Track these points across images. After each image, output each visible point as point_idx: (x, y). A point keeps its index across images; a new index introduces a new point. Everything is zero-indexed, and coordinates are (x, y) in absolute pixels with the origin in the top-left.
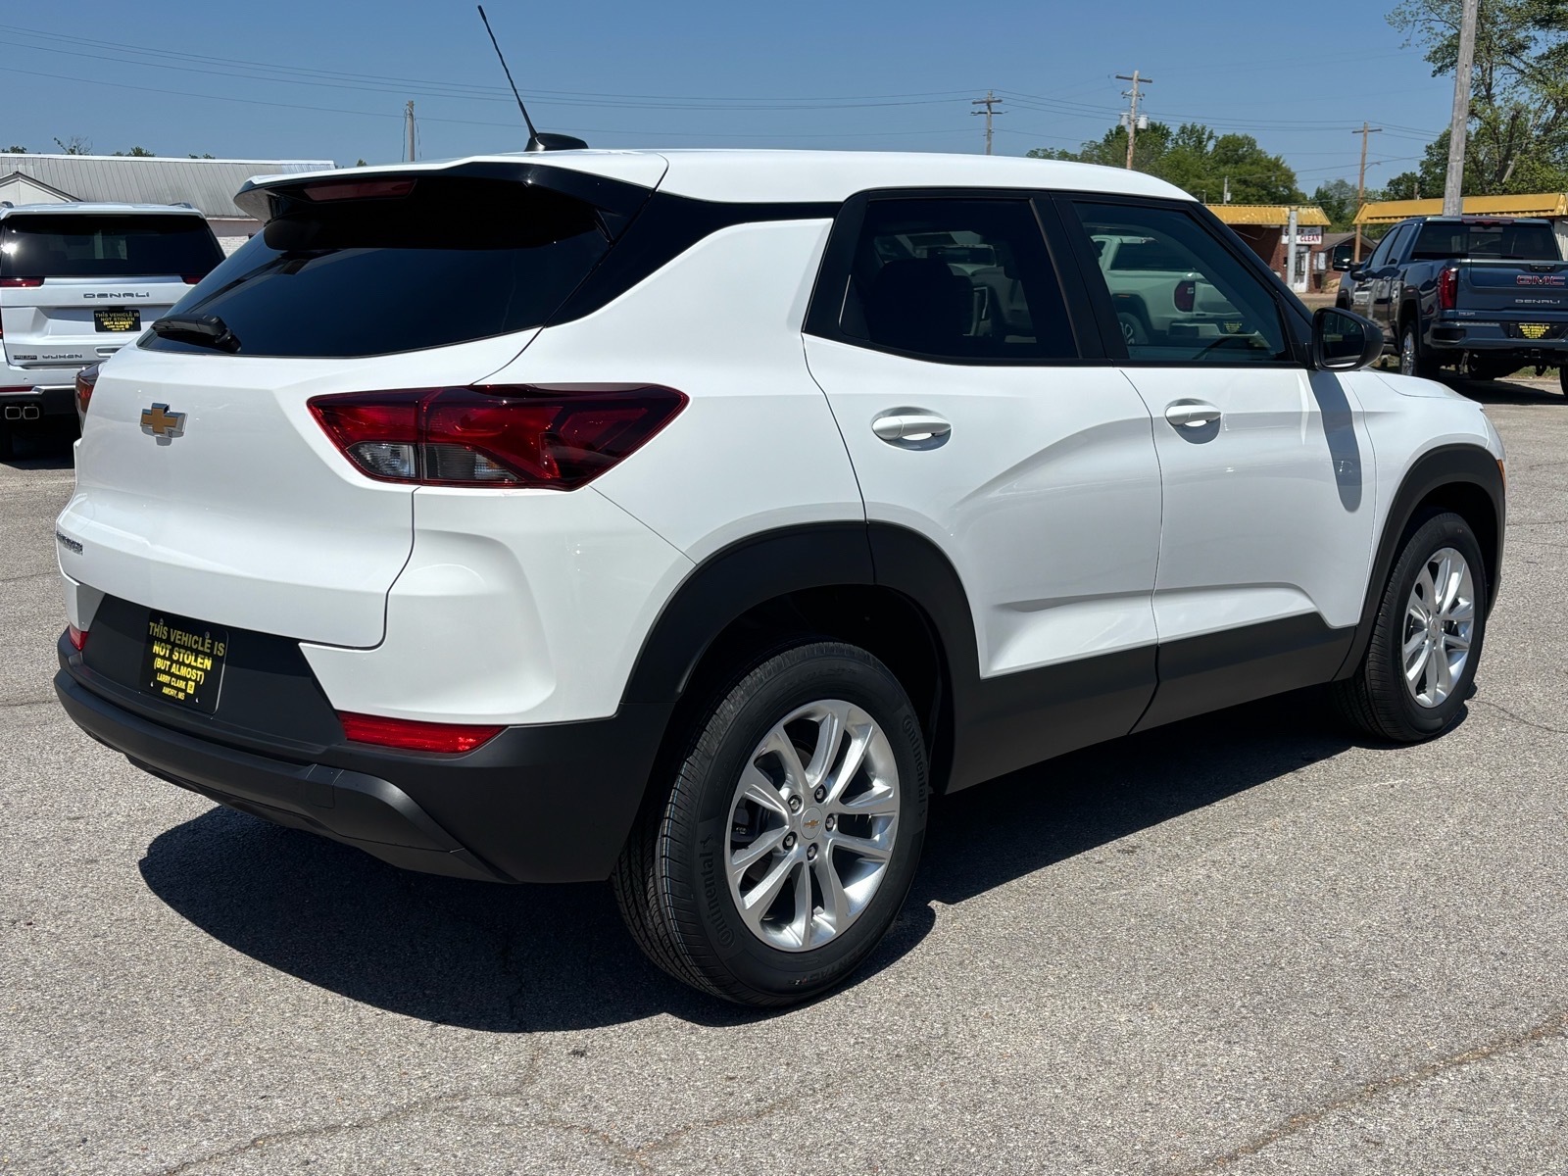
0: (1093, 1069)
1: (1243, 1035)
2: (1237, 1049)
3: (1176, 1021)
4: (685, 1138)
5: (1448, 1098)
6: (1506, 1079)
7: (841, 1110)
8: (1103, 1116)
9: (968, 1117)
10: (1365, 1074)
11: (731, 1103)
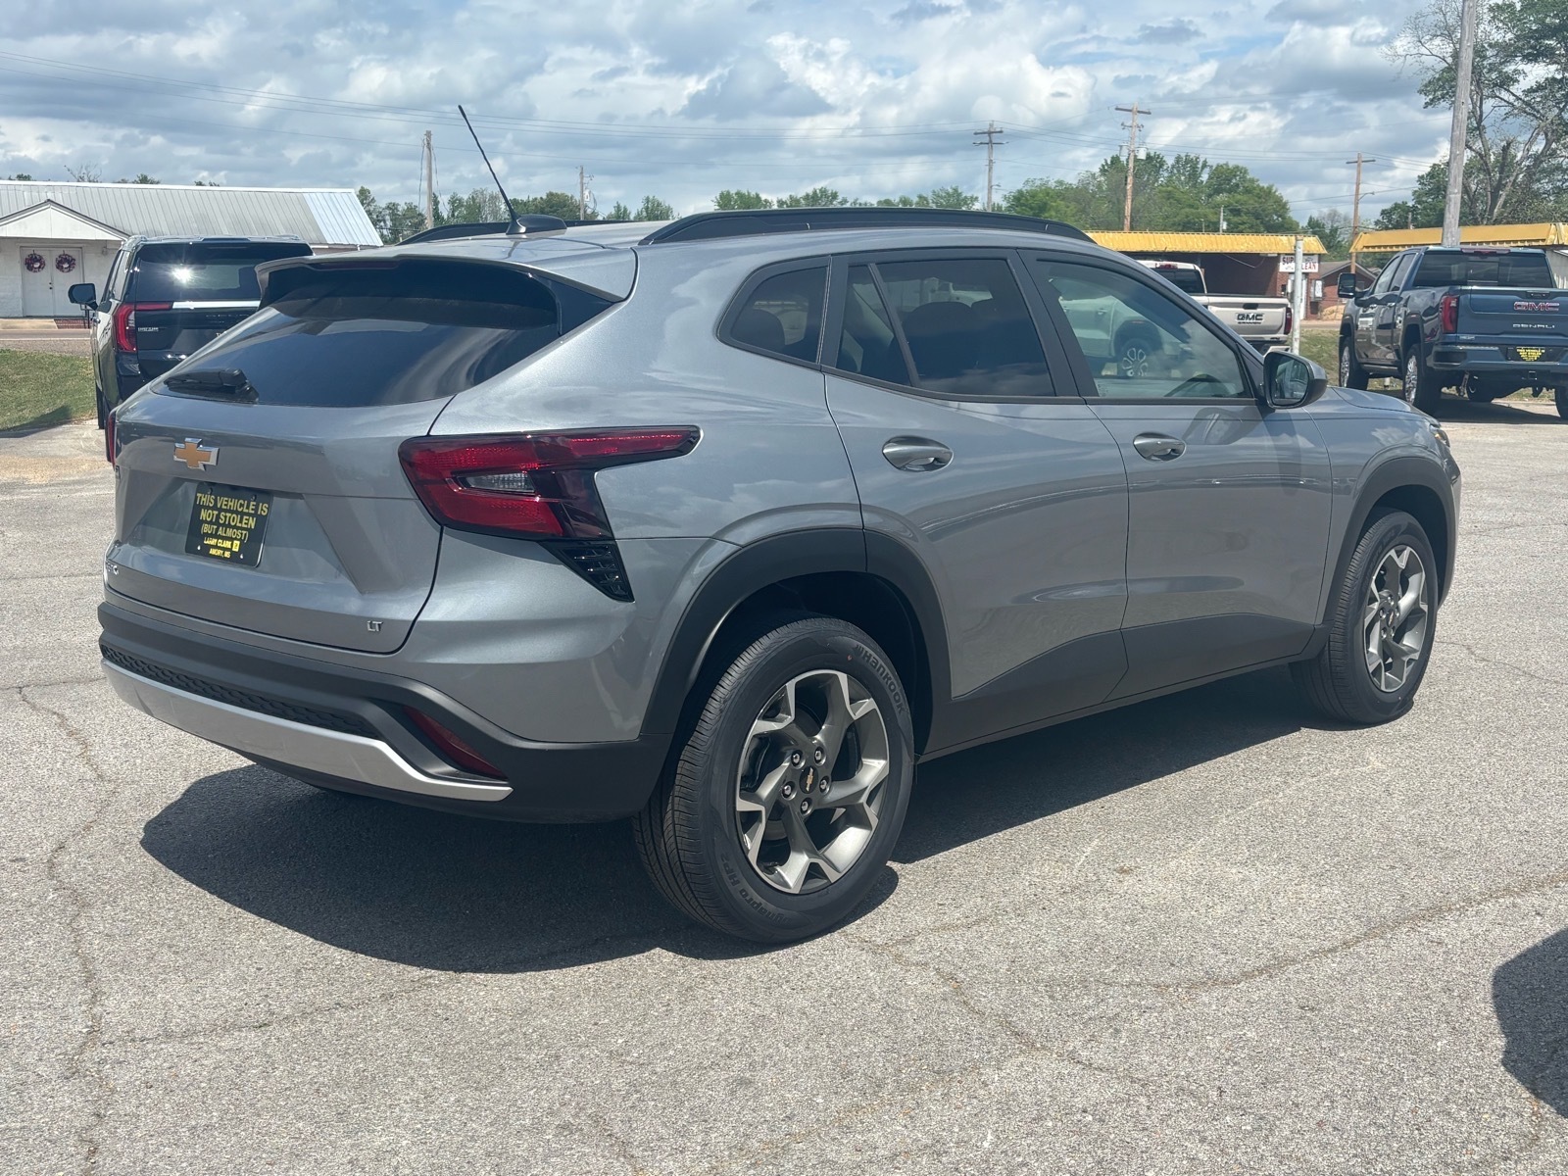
0: (1217, 901)
1: (1329, 881)
2: (1326, 890)
3: (1275, 873)
4: (918, 939)
5: (1490, 917)
6: (1533, 906)
7: (1031, 923)
8: (1231, 928)
9: (1128, 928)
10: (1425, 903)
11: (946, 919)
